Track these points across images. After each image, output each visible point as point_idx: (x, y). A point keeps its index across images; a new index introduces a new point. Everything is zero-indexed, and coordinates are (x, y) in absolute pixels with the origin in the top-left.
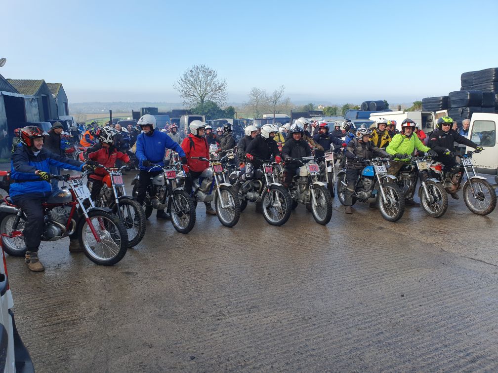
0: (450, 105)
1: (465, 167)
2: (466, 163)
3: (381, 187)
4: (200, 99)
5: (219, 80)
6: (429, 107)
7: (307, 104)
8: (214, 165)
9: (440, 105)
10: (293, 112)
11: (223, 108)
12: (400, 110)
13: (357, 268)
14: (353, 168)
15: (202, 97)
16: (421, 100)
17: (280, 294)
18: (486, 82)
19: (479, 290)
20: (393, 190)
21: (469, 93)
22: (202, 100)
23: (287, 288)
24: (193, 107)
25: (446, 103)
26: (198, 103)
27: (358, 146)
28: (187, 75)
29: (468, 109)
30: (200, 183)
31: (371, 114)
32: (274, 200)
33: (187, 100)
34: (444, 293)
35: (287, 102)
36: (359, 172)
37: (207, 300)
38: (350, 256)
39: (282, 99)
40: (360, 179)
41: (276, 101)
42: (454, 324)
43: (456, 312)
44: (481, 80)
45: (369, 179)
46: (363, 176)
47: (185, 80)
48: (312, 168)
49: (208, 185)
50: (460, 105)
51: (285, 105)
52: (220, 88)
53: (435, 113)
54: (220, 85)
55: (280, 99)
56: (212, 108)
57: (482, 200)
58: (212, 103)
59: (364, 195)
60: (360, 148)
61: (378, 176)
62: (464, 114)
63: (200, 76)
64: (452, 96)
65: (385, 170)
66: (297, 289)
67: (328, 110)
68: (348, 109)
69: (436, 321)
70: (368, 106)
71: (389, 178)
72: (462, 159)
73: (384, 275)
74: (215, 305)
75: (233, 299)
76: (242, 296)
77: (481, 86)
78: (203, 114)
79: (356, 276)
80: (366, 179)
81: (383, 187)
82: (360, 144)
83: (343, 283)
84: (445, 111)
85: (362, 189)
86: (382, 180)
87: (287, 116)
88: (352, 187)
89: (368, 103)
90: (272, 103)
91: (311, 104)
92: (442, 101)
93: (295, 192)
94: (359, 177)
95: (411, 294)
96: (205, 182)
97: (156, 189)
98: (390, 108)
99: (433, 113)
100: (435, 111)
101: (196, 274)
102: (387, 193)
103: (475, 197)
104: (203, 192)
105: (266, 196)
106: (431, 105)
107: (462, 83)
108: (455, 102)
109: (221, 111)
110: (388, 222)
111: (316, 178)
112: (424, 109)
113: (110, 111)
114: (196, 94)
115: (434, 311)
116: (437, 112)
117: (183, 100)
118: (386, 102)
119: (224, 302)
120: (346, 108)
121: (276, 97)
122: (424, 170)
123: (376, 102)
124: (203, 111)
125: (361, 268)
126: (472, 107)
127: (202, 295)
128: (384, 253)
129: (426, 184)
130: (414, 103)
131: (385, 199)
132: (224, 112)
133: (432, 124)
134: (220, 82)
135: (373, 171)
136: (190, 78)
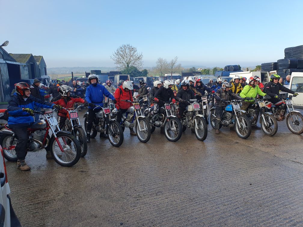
0: (278, 68)
1: (287, 106)
2: (288, 103)
3: (237, 117)
4: (126, 65)
5: (138, 53)
6: (265, 69)
7: (191, 68)
8: (135, 105)
9: (272, 67)
10: (183, 72)
11: (140, 70)
12: (248, 71)
13: (223, 167)
14: (220, 106)
15: (128, 64)
16: (260, 65)
17: (176, 183)
18: (300, 53)
19: (298, 181)
20: (244, 119)
21: (289, 60)
22: (128, 66)
23: (180, 180)
24: (123, 70)
25: (275, 66)
26: (125, 67)
27: (222, 92)
28: (119, 50)
29: (289, 70)
30: (126, 116)
31: (230, 74)
32: (172, 126)
33: (119, 66)
34: (276, 183)
35: (179, 66)
36: (223, 108)
37: (130, 188)
38: (219, 160)
39: (176, 64)
40: (224, 112)
41: (173, 65)
42: (283, 202)
43: (284, 194)
44: (297, 52)
45: (230, 113)
46: (226, 111)
47: (118, 53)
48: (196, 106)
49: (131, 117)
50: (284, 68)
51: (178, 68)
52: (139, 58)
53: (269, 72)
54: (138, 56)
55: (175, 64)
56: (134, 70)
57: (298, 125)
58: (134, 67)
59: (227, 123)
60: (224, 94)
61: (235, 111)
62: (287, 73)
63: (127, 51)
64: (279, 62)
65: (239, 107)
66: (186, 180)
67: (204, 71)
68: (216, 70)
69: (271, 200)
70: (229, 68)
71: (242, 112)
72: (285, 101)
73: (239, 172)
74: (136, 191)
75: (147, 187)
76: (152, 185)
77: (297, 56)
78: (128, 74)
79: (222, 172)
80: (228, 113)
81: (238, 118)
82: (224, 91)
83: (214, 176)
84: (275, 71)
85: (225, 119)
86: (237, 113)
87: (179, 75)
88: (219, 117)
89: (229, 66)
90: (170, 67)
91: (194, 68)
92: (273, 65)
93: (185, 121)
94: (224, 111)
95: (256, 184)
96: (129, 115)
97: (98, 120)
98: (242, 69)
99: (268, 73)
100: (269, 71)
101: (124, 172)
102: (240, 121)
103: (294, 123)
104: (128, 121)
105: (167, 124)
106: (267, 68)
107: (285, 54)
108: (281, 66)
109: (139, 72)
110: (241, 139)
111: (197, 113)
112: (263, 70)
113: (72, 73)
114: (124, 62)
115: (270, 194)
116: (270, 72)
117: (116, 65)
118: (239, 66)
119: (141, 189)
120: (215, 70)
121: (173, 64)
122: (263, 107)
123: (233, 66)
124: (128, 72)
125: (225, 167)
126: (291, 69)
127: (128, 185)
128: (239, 158)
129: (264, 115)
130: (256, 66)
131: (239, 125)
132: (141, 72)
133: (267, 79)
134: (139, 55)
135: (232, 108)
136: (120, 52)
